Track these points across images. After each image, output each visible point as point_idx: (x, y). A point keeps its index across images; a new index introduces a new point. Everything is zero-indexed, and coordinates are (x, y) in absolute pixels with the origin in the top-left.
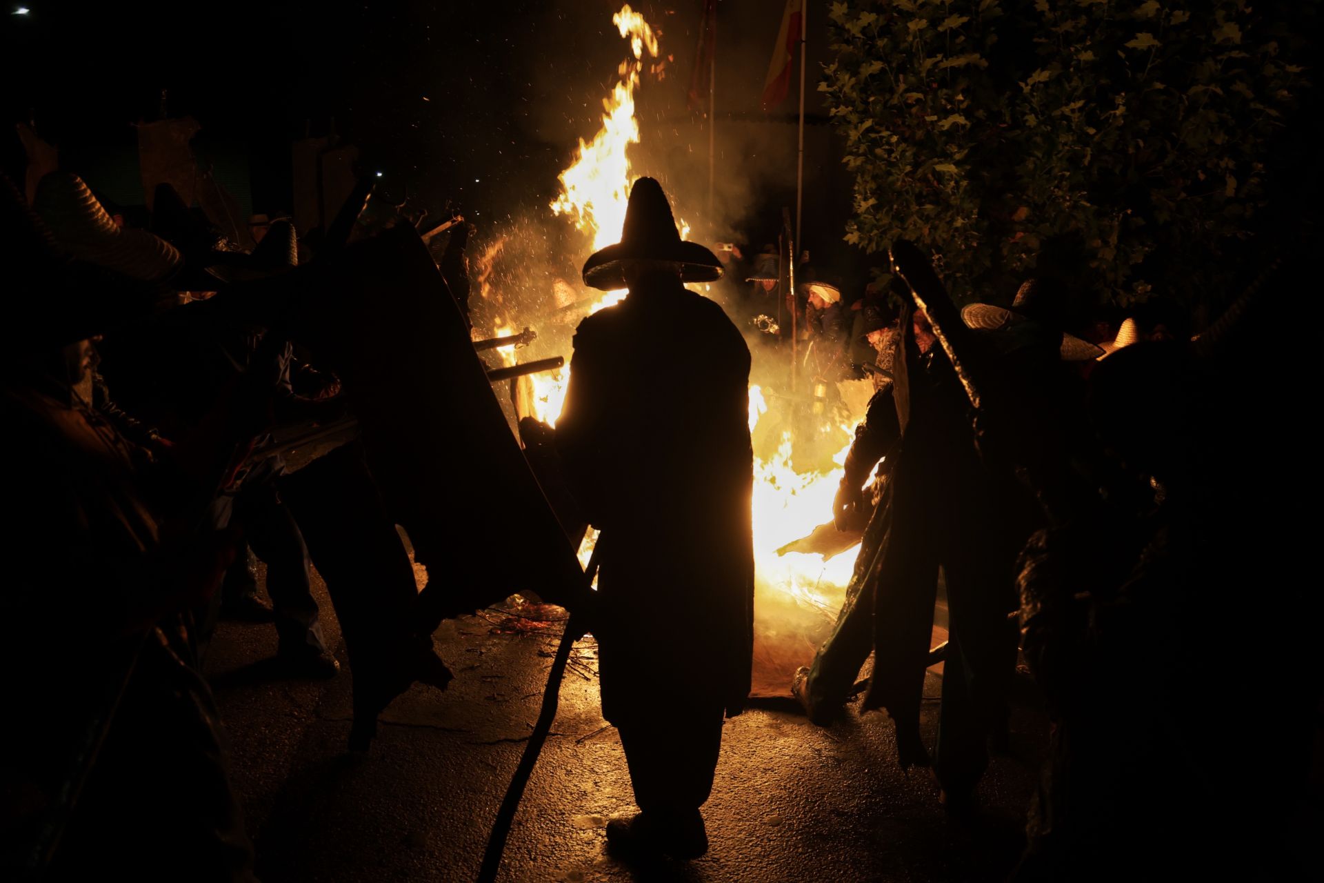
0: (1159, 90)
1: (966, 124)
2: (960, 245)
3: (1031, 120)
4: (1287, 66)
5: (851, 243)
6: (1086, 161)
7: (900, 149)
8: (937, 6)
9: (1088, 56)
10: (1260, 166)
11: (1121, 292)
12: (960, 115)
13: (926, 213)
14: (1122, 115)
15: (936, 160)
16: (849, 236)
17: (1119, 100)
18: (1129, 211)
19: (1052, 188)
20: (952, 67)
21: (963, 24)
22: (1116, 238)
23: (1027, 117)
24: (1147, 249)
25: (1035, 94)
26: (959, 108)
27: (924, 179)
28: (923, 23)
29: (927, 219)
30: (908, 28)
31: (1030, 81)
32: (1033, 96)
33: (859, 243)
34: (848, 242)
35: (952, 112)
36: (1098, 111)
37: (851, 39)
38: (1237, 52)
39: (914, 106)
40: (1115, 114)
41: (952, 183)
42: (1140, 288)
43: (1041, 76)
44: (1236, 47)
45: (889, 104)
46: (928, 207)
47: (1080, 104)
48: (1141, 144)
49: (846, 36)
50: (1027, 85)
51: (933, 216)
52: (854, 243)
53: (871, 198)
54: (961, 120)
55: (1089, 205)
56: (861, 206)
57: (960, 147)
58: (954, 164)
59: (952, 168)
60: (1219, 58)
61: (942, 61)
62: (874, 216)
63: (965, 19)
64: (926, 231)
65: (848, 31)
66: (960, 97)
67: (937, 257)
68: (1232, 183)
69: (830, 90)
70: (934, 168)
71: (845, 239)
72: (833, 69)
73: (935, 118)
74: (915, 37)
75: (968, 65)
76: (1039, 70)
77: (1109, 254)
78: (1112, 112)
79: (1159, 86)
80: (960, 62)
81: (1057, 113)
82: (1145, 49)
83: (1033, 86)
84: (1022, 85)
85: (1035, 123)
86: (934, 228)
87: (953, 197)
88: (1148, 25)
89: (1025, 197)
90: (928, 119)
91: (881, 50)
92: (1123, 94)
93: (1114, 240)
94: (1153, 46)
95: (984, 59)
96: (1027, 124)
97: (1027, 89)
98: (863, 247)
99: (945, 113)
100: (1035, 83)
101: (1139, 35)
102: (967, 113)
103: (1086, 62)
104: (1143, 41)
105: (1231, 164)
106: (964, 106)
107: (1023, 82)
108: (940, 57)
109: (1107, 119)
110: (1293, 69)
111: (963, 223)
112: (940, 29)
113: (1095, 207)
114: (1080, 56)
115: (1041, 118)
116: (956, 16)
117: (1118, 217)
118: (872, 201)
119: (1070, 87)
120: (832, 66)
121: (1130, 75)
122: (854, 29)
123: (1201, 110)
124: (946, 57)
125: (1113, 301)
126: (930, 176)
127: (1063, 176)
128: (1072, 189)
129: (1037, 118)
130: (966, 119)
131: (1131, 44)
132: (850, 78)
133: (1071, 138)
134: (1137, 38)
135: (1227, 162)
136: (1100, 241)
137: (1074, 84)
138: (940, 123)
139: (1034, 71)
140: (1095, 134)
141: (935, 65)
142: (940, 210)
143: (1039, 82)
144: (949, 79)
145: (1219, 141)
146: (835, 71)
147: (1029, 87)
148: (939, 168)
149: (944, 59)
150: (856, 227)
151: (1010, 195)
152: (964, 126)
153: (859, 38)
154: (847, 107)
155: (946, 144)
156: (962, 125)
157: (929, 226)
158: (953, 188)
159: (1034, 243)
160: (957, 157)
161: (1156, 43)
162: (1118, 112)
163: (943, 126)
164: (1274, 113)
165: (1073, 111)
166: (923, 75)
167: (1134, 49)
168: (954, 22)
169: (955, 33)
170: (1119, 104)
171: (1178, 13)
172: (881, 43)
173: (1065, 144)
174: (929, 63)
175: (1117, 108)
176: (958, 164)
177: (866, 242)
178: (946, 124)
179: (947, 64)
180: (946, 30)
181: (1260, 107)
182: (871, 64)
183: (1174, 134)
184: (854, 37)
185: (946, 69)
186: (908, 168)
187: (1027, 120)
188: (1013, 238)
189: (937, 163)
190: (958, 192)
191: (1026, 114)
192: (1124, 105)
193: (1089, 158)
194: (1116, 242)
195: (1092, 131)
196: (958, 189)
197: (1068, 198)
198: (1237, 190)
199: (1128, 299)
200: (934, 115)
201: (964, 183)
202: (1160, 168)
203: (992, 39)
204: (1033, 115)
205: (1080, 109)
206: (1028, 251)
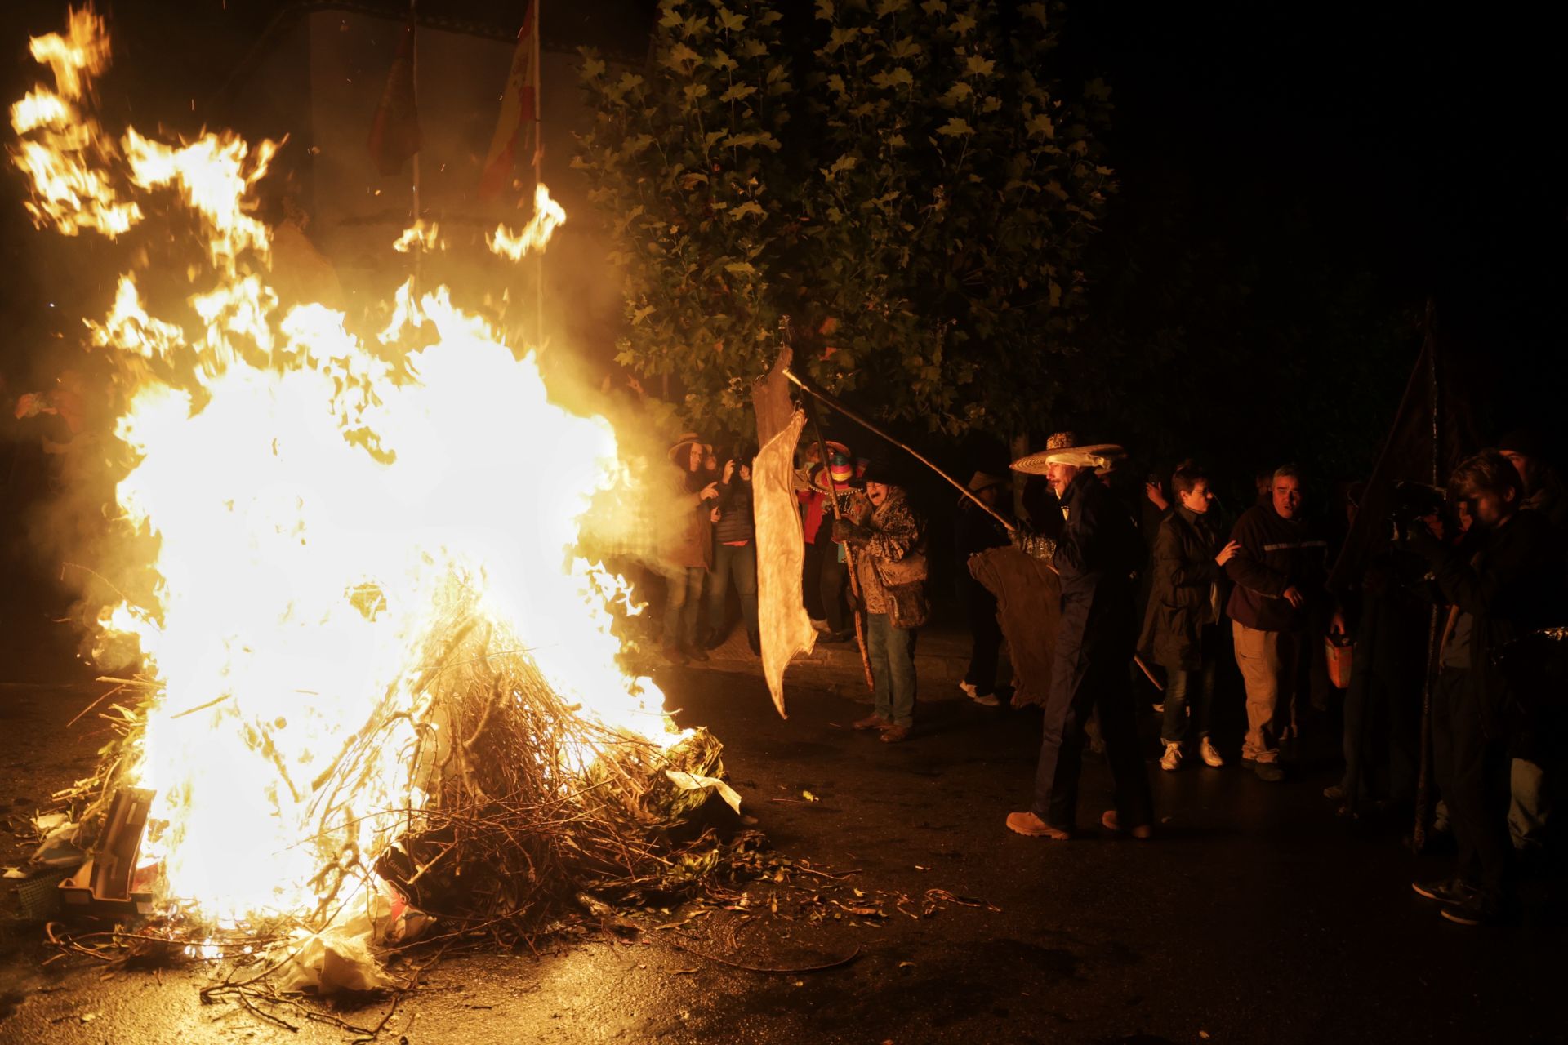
0: (975, 184)
1: (763, 214)
2: (763, 364)
3: (835, 215)
4: (1098, 167)
5: (623, 364)
6: (904, 262)
7: (682, 243)
8: (717, 70)
9: (897, 141)
10: (1081, 274)
11: (953, 417)
12: (755, 204)
13: (717, 324)
14: (941, 210)
15: (725, 258)
16: (621, 355)
17: (938, 193)
18: (954, 322)
19: (867, 294)
20: (740, 147)
21: (750, 95)
22: (940, 354)
23: (830, 211)
24: (976, 366)
25: (840, 183)
26: (753, 194)
27: (711, 283)
28: (703, 90)
29: (718, 332)
30: (684, 94)
31: (834, 168)
32: (838, 186)
33: (634, 365)
34: (619, 363)
35: (744, 199)
36: (915, 205)
37: (609, 107)
38: (1052, 146)
39: (692, 193)
40: (934, 208)
41: (749, 287)
42: (972, 412)
43: (846, 163)
44: (1047, 142)
45: (662, 189)
46: (721, 316)
47: (895, 195)
48: (960, 244)
49: (604, 102)
50: (830, 172)
51: (726, 328)
52: (628, 364)
53: (647, 305)
54: (756, 209)
55: (911, 315)
56: (635, 316)
57: (756, 242)
58: (751, 262)
59: (748, 268)
60: (1034, 151)
61: (726, 137)
62: (653, 329)
63: (752, 90)
64: (720, 347)
65: (607, 96)
66: (754, 181)
67: (735, 380)
68: (1055, 291)
69: (587, 166)
70: (724, 269)
71: (617, 359)
72: (589, 141)
73: (723, 205)
74: (693, 107)
75: (756, 146)
76: (843, 157)
77: (933, 374)
78: (931, 206)
79: (975, 178)
80: (749, 140)
81: (869, 205)
82: (958, 136)
83: (837, 174)
84: (825, 172)
85: (840, 218)
86: (728, 344)
87: (750, 304)
88: (961, 111)
89: (833, 306)
90: (715, 206)
91: (649, 122)
92: (941, 186)
93: (937, 357)
94: (966, 134)
95: (775, 140)
96: (830, 220)
97: (830, 178)
98: (639, 369)
99: (737, 201)
100: (839, 171)
101: (951, 120)
102: (763, 201)
103: (896, 149)
104: (956, 127)
105: (1051, 271)
106: (758, 192)
107: (825, 168)
108: (725, 132)
109: (927, 212)
110: (1104, 171)
111: (767, 337)
112: (724, 99)
113: (917, 317)
114: (890, 140)
115: (848, 213)
116: (740, 85)
117: (942, 328)
118: (649, 310)
119: (879, 176)
120: (588, 136)
121: (944, 165)
122: (612, 93)
123: (1018, 209)
124: (732, 133)
125: (943, 429)
126: (719, 278)
127: (879, 279)
128: (890, 296)
129: (842, 211)
130: (763, 208)
131: (943, 130)
132: (612, 154)
133: (886, 235)
134: (949, 124)
135: (1048, 269)
136: (921, 359)
137: (882, 173)
138: (731, 213)
139: (838, 157)
140: (914, 231)
141: (720, 141)
142: (734, 320)
143: (844, 170)
144: (737, 160)
145: (1037, 245)
146: (591, 144)
147: (833, 176)
148: (731, 268)
149: (730, 136)
150: (629, 344)
151: (816, 303)
152: (759, 217)
153: (621, 106)
154: (610, 189)
155: (737, 238)
156: (757, 215)
157: (723, 341)
158: (750, 293)
159: (846, 360)
160: (754, 253)
161: (970, 130)
162: (937, 207)
163: (735, 216)
164: (1089, 216)
165: (886, 203)
166: (706, 152)
167: (947, 136)
168: (739, 92)
169: (739, 105)
170: (938, 199)
171: (990, 99)
172: (648, 113)
173: (878, 243)
174: (712, 137)
175: (937, 202)
176: (755, 262)
177: (643, 362)
178: (739, 213)
179: (733, 141)
180: (730, 101)
181: (1075, 208)
182: (637, 139)
183: (991, 237)
184: (614, 104)
185: (731, 148)
186: (693, 267)
187: (830, 215)
188: (823, 355)
189: (727, 263)
190: (756, 298)
191: (828, 207)
192: (943, 199)
193: (907, 258)
194: (941, 359)
195: (910, 228)
196: (755, 294)
197: (886, 306)
198: (1062, 299)
199: (960, 427)
200: (722, 202)
201: (764, 286)
202: (980, 274)
203: (784, 117)
204: (837, 209)
205: (896, 201)
206: (843, 371)
